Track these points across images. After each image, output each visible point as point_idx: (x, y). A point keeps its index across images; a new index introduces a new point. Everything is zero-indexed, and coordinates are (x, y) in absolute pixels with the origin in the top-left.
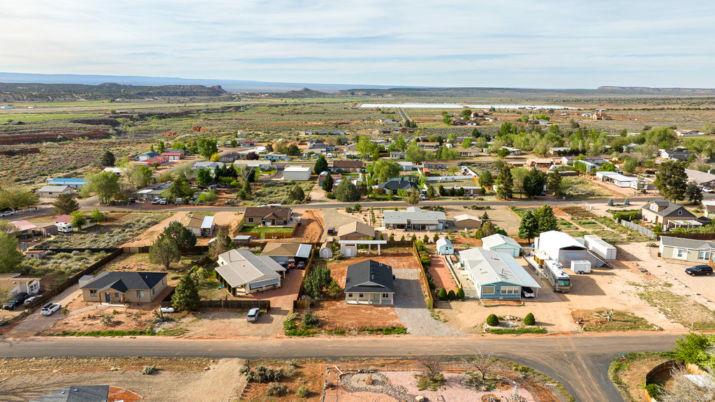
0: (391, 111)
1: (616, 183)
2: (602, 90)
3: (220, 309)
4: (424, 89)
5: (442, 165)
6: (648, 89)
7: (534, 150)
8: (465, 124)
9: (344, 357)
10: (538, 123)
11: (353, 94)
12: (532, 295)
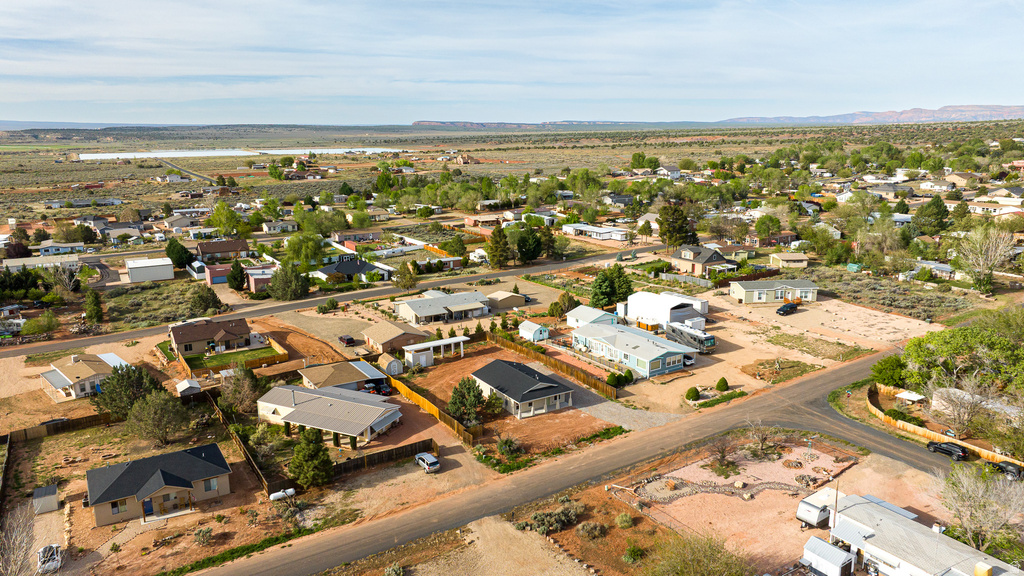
0: (146, 164)
1: (594, 236)
2: (418, 126)
3: (363, 470)
4: (166, 129)
5: (363, 235)
6: (472, 124)
7: (457, 206)
8: (304, 178)
9: (606, 474)
10: (401, 171)
11: (36, 137)
12: (692, 361)
